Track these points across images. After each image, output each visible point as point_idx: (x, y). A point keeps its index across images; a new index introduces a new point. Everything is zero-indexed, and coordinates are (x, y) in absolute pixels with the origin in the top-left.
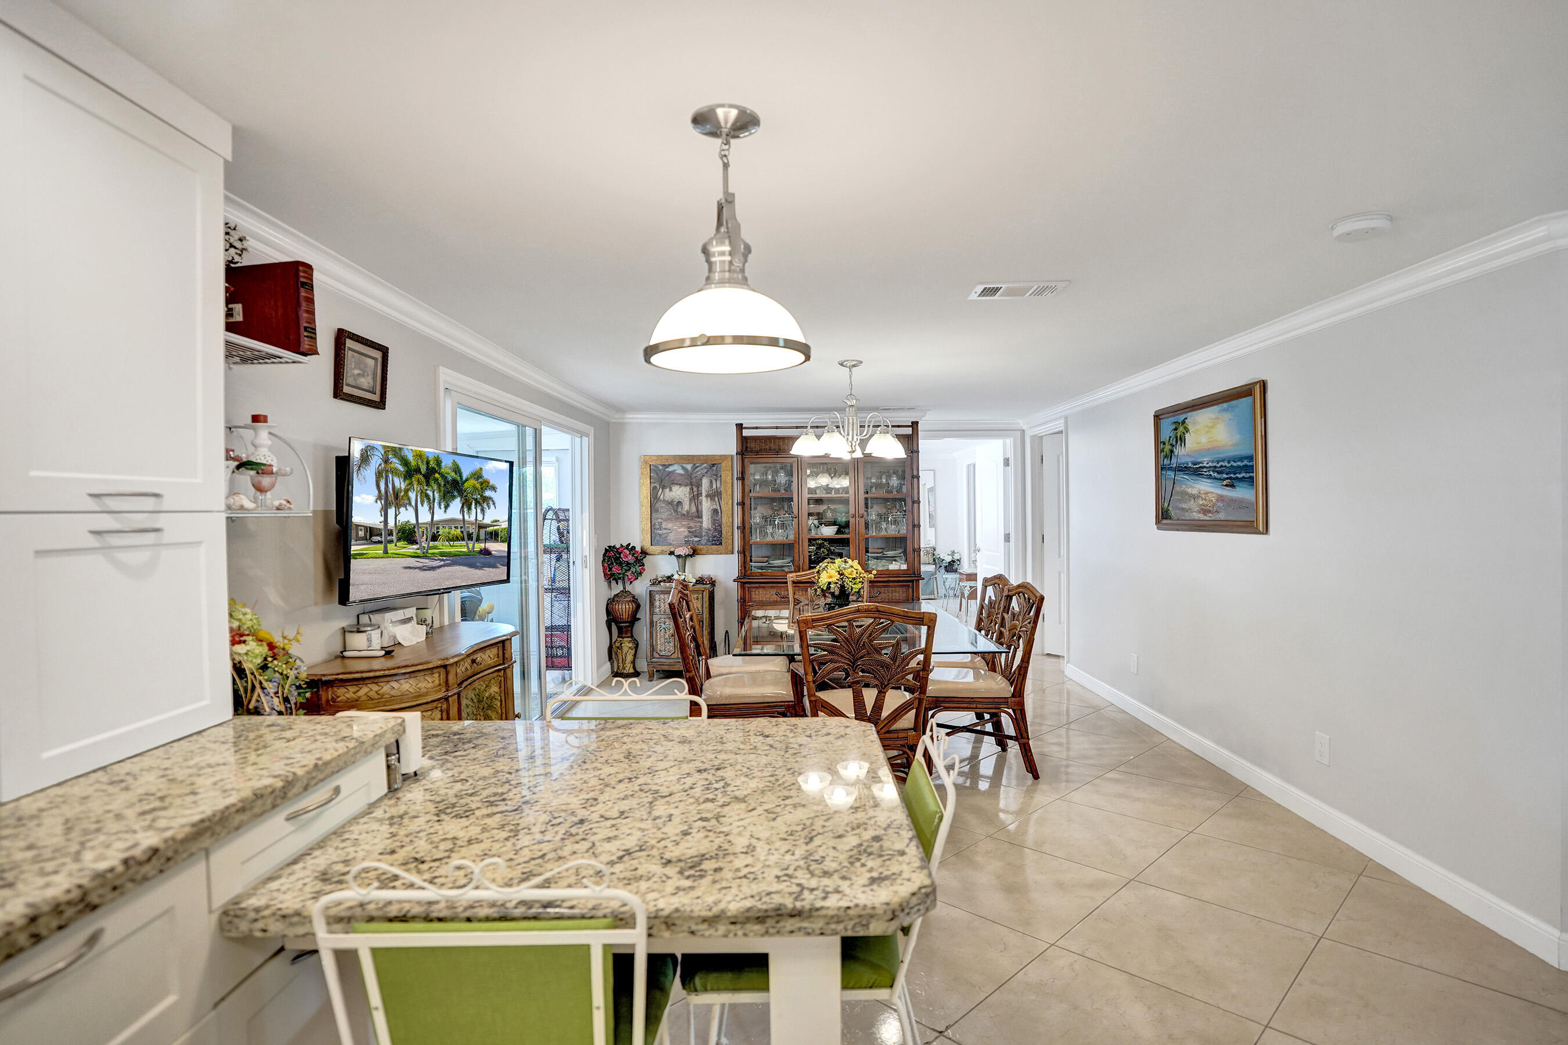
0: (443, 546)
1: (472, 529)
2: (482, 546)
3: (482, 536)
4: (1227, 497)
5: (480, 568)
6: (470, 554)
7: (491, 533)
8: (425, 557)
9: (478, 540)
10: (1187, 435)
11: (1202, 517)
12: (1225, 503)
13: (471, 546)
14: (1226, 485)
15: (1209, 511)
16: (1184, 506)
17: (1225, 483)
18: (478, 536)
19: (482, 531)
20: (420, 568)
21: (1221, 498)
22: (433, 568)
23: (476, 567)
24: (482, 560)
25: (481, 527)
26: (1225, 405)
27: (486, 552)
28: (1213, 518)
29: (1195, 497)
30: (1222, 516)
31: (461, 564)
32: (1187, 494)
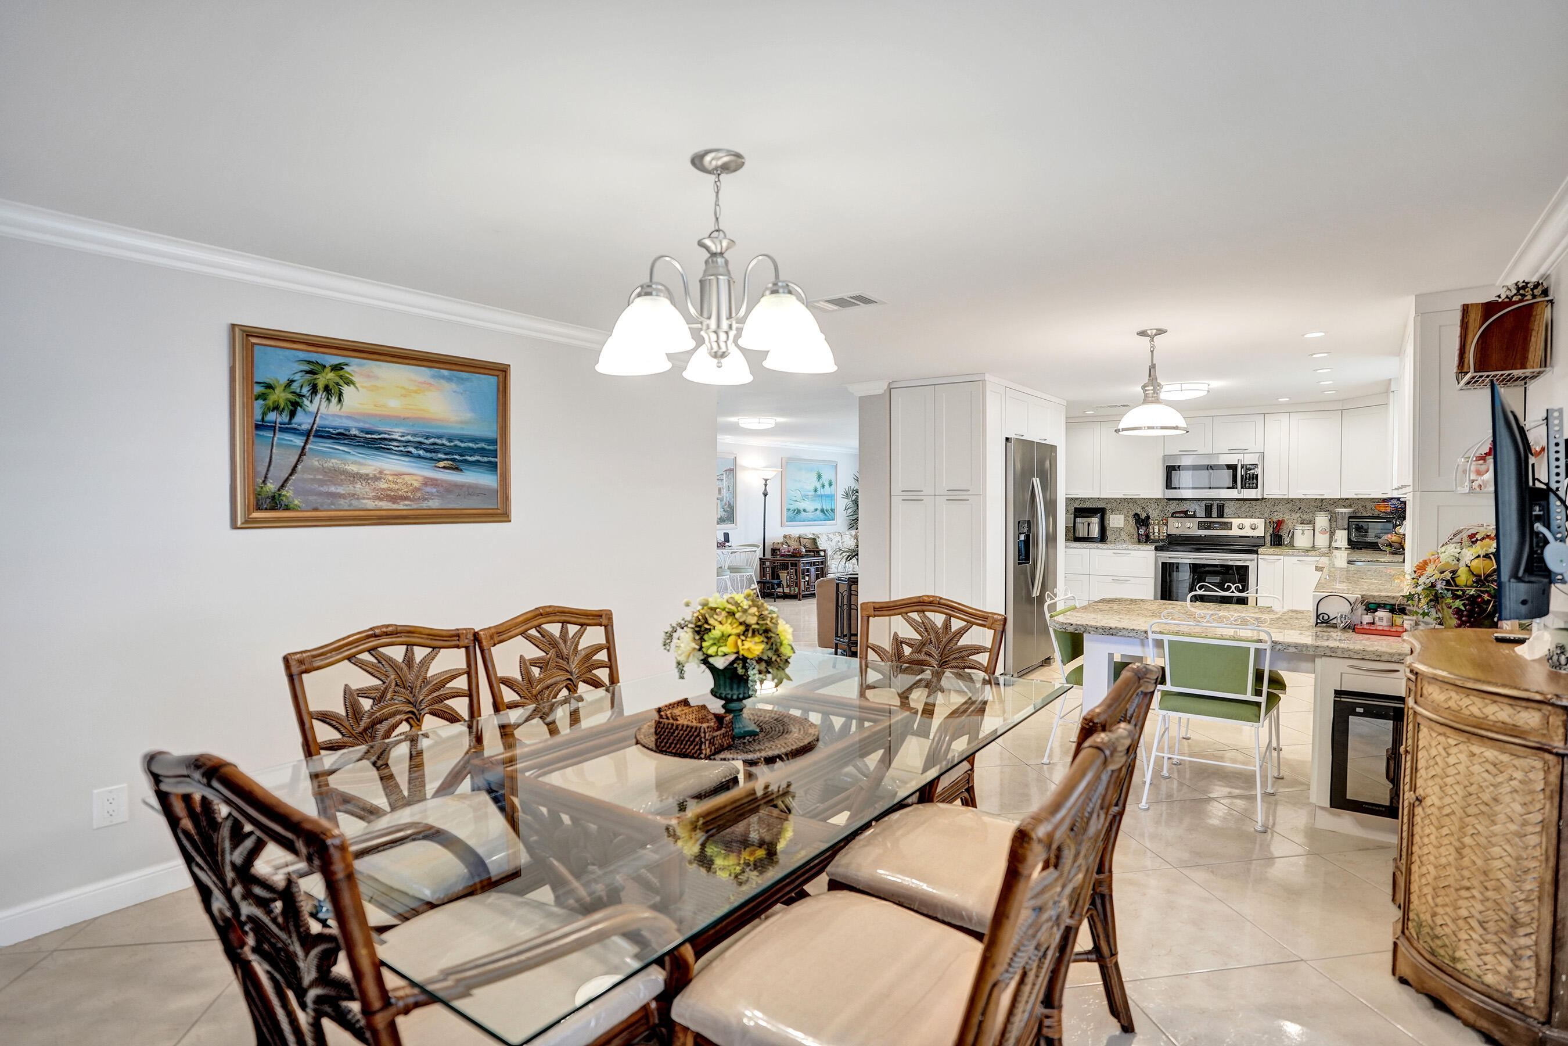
4: (442, 481)
10: (347, 390)
11: (385, 504)
12: (441, 489)
14: (444, 468)
15: (406, 498)
16: (333, 489)
17: (442, 464)
21: (428, 482)
26: (445, 373)
28: (415, 506)
29: (365, 478)
30: (434, 504)
32: (344, 472)
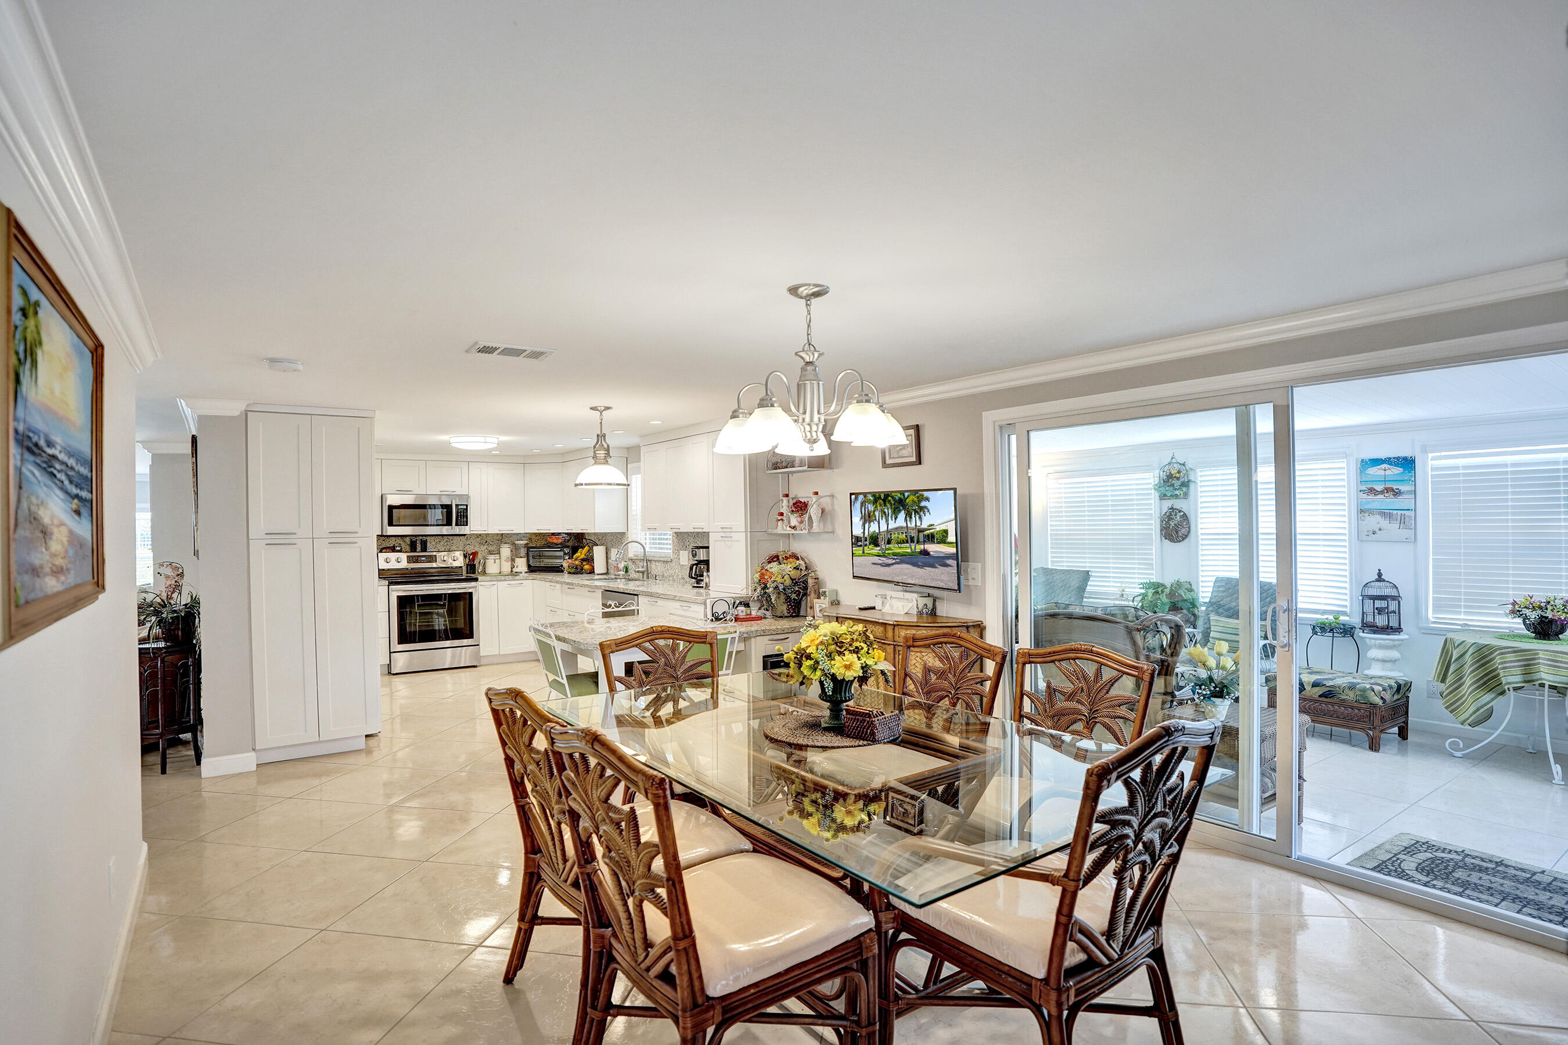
0: (895, 548)
1: (914, 534)
2: (922, 547)
3: (921, 539)
5: (922, 567)
6: (913, 554)
7: (928, 536)
8: (884, 556)
9: (918, 542)
13: (913, 547)
18: (918, 539)
19: (921, 535)
20: (880, 564)
22: (888, 565)
23: (918, 566)
24: (923, 560)
25: (920, 531)
27: (925, 553)
31: (907, 563)
